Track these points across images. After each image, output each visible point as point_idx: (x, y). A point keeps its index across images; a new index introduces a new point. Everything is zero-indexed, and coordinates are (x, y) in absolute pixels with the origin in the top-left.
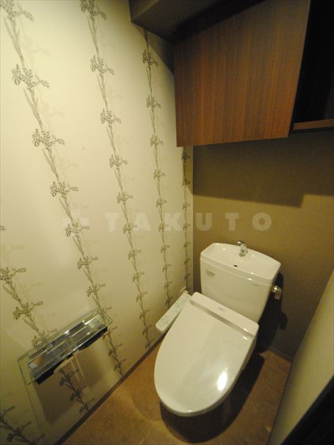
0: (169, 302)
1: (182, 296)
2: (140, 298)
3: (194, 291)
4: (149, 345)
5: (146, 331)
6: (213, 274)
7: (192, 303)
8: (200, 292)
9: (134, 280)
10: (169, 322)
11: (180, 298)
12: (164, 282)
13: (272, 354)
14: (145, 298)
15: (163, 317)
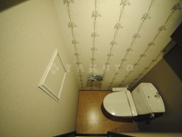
0: (120, 86)
1: (125, 88)
2: (114, 79)
3: (129, 90)
4: (109, 89)
5: (110, 86)
6: (139, 92)
7: (126, 92)
8: (131, 92)
9: (115, 74)
10: (116, 91)
11: (124, 88)
12: (123, 80)
13: (136, 124)
14: (115, 80)
15: (116, 88)
